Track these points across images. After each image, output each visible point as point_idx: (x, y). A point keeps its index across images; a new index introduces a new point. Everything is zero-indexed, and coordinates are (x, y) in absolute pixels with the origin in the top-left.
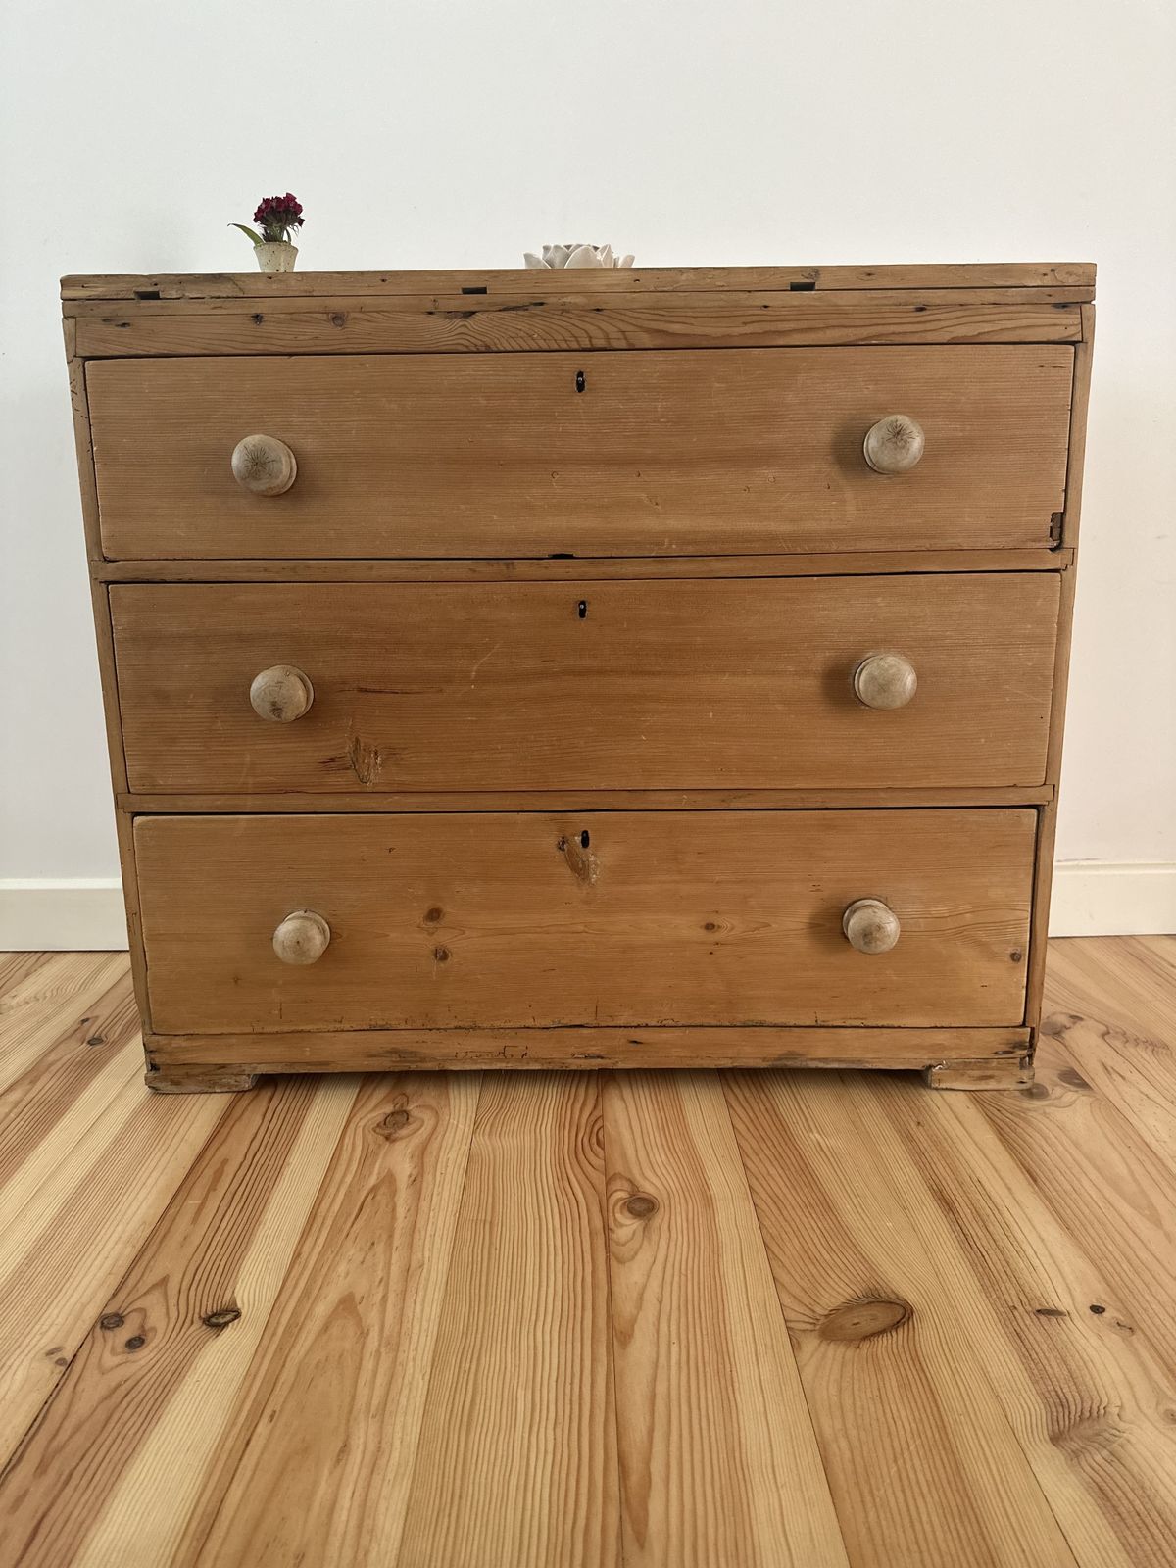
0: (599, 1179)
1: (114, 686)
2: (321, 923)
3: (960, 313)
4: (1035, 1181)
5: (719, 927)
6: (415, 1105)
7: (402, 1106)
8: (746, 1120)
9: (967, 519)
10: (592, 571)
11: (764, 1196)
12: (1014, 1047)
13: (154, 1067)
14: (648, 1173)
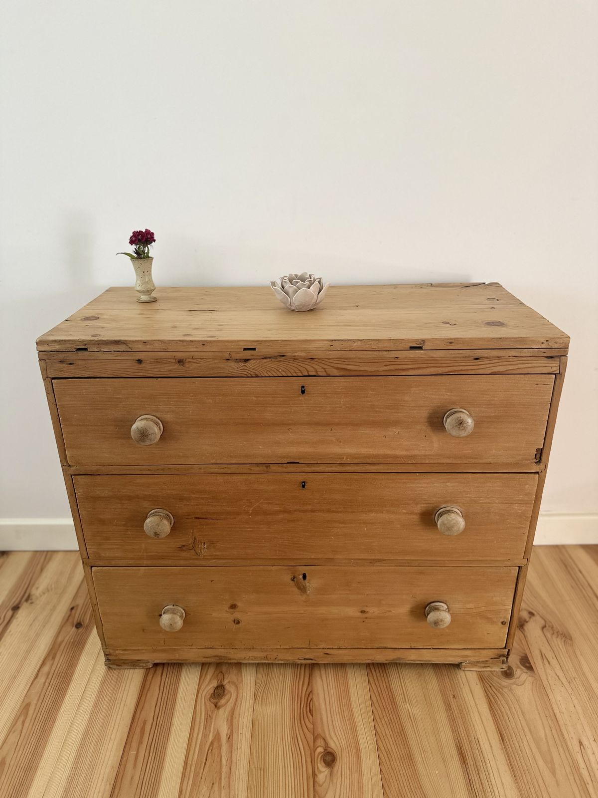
0: (310, 737)
1: (78, 517)
2: (181, 611)
3: (497, 361)
4: (503, 741)
5: (367, 612)
6: (227, 681)
7: (221, 682)
8: (377, 694)
9: (494, 451)
10: (308, 469)
11: (383, 751)
12: (500, 656)
13: (107, 659)
14: (333, 734)
